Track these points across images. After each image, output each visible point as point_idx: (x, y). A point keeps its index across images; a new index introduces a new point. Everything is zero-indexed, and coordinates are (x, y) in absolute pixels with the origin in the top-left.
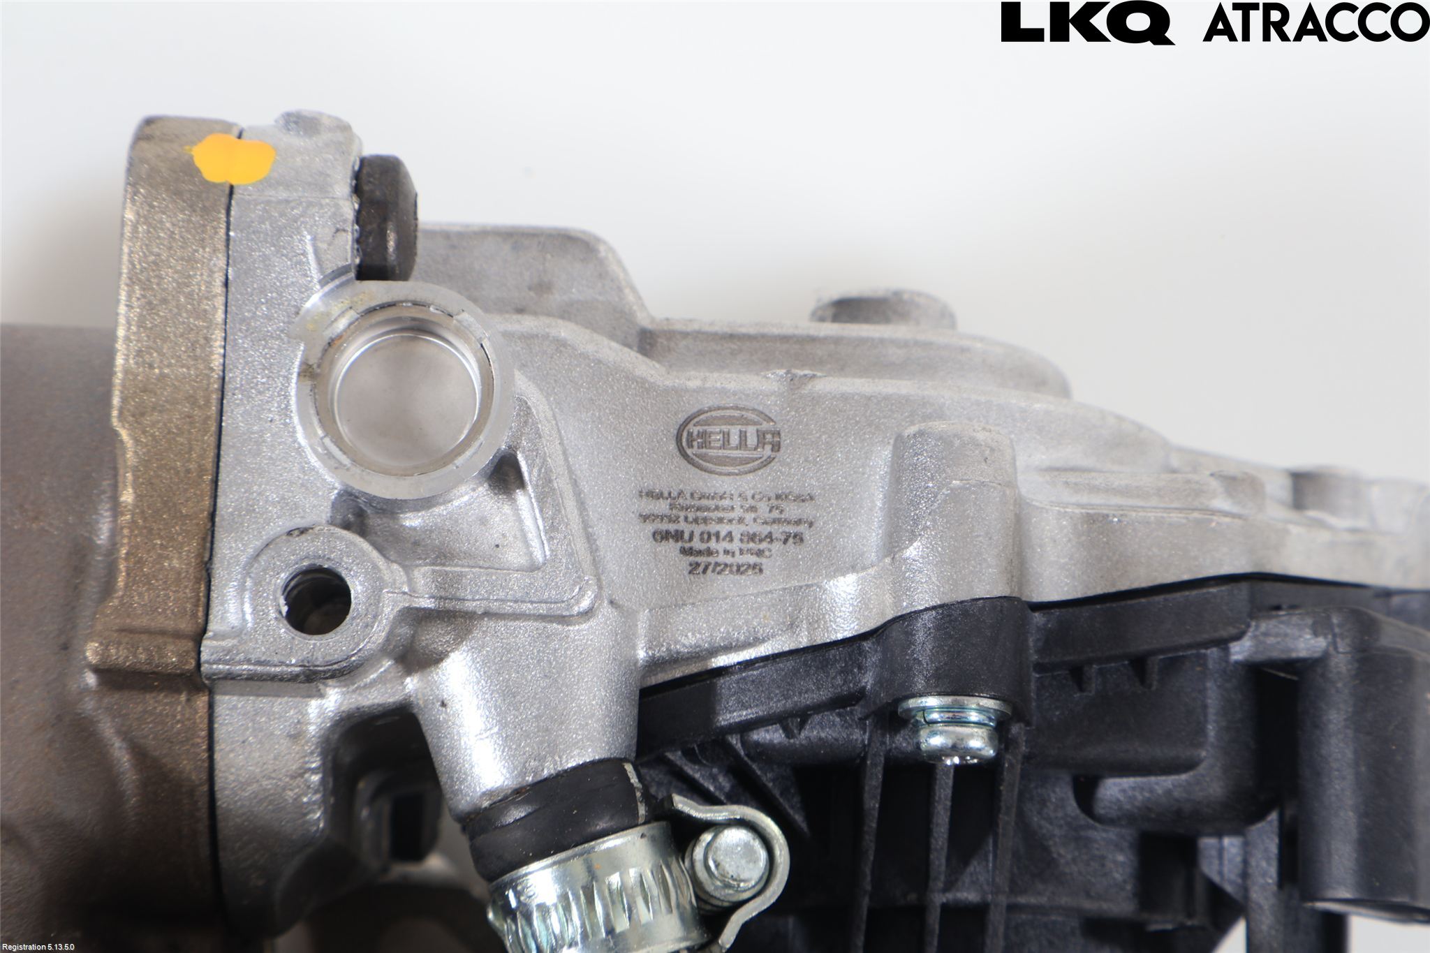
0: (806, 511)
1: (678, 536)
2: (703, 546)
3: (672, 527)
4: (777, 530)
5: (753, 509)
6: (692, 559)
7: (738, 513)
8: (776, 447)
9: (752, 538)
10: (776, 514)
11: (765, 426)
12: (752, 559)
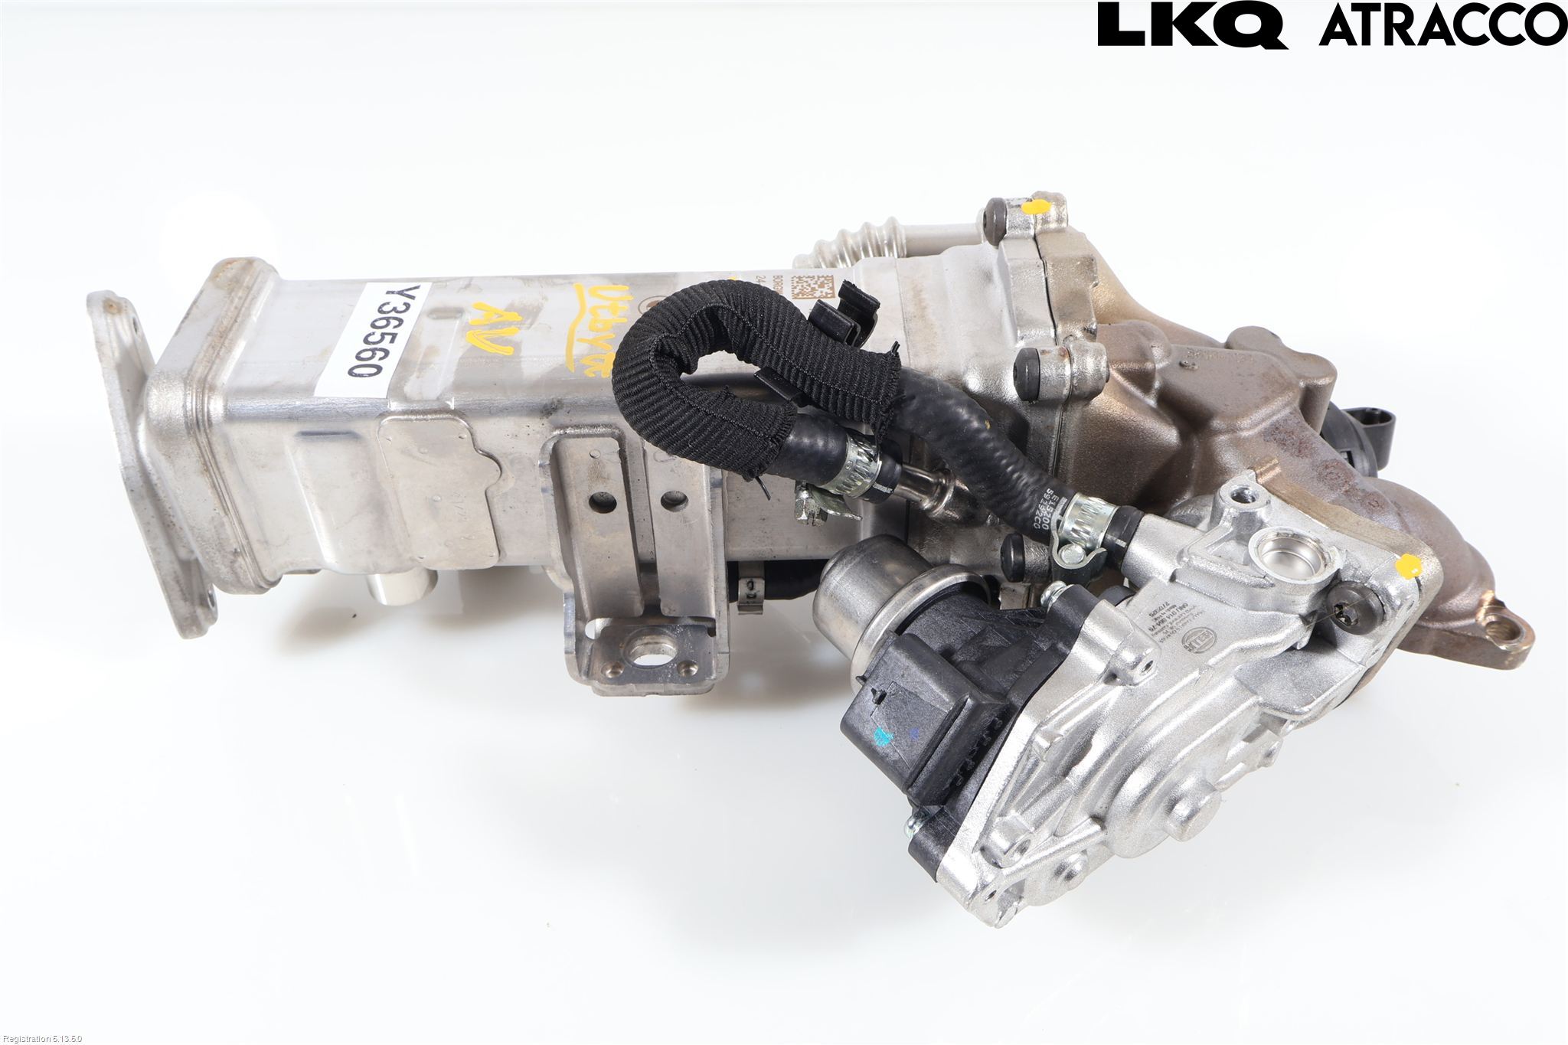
0: (1157, 638)
1: (1181, 608)
2: (1172, 610)
3: (1185, 609)
4: (1159, 628)
5: (1172, 628)
6: (1170, 606)
7: (1174, 624)
8: (1186, 647)
9: (1163, 621)
10: (1165, 631)
11: (1196, 650)
12: (1156, 616)
